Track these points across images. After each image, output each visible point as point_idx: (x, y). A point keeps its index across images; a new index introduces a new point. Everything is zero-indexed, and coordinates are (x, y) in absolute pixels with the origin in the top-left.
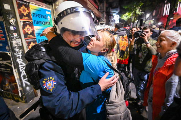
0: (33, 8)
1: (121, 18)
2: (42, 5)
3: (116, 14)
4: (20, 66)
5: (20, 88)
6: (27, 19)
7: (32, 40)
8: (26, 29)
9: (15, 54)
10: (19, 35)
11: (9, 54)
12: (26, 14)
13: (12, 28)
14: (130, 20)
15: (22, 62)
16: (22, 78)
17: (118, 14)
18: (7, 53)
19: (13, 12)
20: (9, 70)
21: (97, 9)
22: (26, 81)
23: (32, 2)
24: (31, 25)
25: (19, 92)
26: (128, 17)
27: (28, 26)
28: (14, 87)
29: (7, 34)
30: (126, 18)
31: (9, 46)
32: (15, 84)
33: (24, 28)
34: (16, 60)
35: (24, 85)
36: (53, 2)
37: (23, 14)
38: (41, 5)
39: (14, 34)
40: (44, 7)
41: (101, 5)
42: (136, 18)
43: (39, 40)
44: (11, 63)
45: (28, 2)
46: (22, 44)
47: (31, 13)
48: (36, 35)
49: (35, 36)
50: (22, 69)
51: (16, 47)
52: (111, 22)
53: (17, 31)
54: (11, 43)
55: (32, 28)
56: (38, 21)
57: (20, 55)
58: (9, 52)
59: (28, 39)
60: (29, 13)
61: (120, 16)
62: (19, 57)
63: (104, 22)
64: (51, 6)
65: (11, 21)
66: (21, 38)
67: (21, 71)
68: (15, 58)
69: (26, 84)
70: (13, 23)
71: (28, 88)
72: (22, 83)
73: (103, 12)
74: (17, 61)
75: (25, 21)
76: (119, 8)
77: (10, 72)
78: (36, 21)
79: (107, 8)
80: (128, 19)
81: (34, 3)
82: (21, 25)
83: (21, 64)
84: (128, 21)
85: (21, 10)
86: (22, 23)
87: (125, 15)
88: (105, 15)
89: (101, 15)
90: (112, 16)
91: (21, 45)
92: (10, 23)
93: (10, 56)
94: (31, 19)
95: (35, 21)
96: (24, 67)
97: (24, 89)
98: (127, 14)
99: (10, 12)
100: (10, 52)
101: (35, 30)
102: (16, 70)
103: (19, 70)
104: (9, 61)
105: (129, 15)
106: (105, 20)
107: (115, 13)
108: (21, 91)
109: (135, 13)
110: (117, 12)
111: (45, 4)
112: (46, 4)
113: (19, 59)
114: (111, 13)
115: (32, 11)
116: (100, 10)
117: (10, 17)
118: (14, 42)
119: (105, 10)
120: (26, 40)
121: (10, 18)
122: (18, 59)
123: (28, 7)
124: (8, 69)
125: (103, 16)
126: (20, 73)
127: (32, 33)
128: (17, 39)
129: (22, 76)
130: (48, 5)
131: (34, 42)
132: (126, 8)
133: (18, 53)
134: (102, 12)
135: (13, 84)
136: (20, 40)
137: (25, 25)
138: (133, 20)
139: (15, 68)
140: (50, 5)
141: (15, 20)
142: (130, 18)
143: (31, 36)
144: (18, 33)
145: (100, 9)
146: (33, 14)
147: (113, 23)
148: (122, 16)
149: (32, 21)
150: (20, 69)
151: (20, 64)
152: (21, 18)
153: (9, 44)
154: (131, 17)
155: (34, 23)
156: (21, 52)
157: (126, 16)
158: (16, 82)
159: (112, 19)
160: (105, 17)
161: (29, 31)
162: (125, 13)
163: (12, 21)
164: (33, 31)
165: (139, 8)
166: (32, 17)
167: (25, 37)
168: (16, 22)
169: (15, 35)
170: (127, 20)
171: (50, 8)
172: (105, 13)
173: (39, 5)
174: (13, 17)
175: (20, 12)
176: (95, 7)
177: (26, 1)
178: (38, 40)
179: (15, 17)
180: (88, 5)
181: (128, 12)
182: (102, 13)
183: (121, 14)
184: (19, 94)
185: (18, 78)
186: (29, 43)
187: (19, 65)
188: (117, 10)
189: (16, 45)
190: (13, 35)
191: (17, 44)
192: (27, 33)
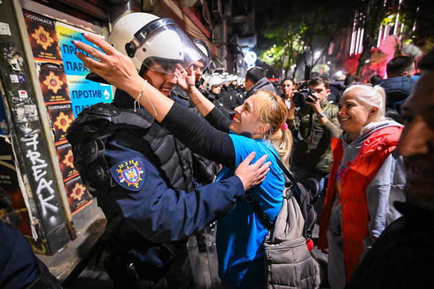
0: (63, 33)
1: (259, 58)
2: (85, 26)
3: (250, 51)
4: (34, 168)
5: (33, 221)
6: (49, 59)
7: (61, 107)
8: (47, 82)
9: (23, 139)
10: (32, 95)
11: (7, 140)
12: (48, 47)
13: (15, 79)
14: (279, 63)
15: (39, 158)
16: (40, 197)
17: (253, 49)
18: (4, 139)
19: (16, 40)
20: (8, 177)
21: (207, 37)
22: (48, 202)
23: (61, 18)
24: (60, 72)
25: (33, 229)
26: (275, 56)
27: (52, 74)
28: (21, 217)
29: (3, 93)
30: (272, 60)
31: (7, 122)
32: (23, 210)
33: (42, 79)
34: (24, 154)
35: (45, 212)
36: (109, 20)
37: (40, 46)
38: (82, 26)
39: (20, 92)
40: (90, 31)
41: (217, 30)
42: (291, 60)
43: (79, 107)
44: (12, 162)
45: (52, 17)
46: (39, 115)
47: (60, 45)
48: (70, 96)
49: (68, 99)
50: (38, 174)
51: (24, 123)
52: (238, 68)
53: (27, 84)
54: (14, 115)
55: (60, 79)
56: (75, 64)
57: (35, 143)
58: (7, 134)
59: (51, 105)
60: (55, 44)
61: (258, 55)
62: (31, 148)
63: (222, 66)
64: (104, 30)
65: (14, 61)
66: (35, 102)
67: (37, 179)
68: (23, 150)
69: (49, 210)
70: (18, 67)
71: (53, 219)
72: (39, 209)
73: (221, 44)
74: (27, 156)
75: (44, 62)
76: (255, 36)
77: (10, 183)
78: (70, 63)
79: (229, 37)
80: (276, 62)
81: (65, 21)
82: (36, 71)
83: (38, 164)
84: (274, 66)
85: (36, 36)
86: (38, 68)
87: (268, 52)
88: (225, 53)
89: (217, 52)
90: (239, 55)
91: (36, 119)
92: (10, 67)
93: (11, 145)
94: (59, 58)
95: (67, 63)
96: (43, 170)
97: (44, 223)
98: (273, 50)
99: (11, 40)
100: (10, 135)
101: (68, 83)
102: (25, 177)
103: (31, 178)
104: (9, 158)
105: (278, 52)
106: (225, 63)
107: (247, 47)
108: (36, 226)
109: (290, 49)
110: (252, 46)
111: (90, 24)
112: (94, 24)
113: (33, 150)
114: (238, 48)
115: (61, 40)
116: (215, 40)
117: (9, 52)
118: (20, 112)
119: (225, 41)
120: (47, 106)
121: (10, 55)
122: (29, 151)
123: (51, 29)
124: (5, 174)
125: (222, 54)
126: (33, 185)
127: (63, 91)
128: (26, 104)
129: (38, 191)
130: (99, 28)
131: (67, 112)
132: (270, 36)
133: (29, 137)
134: (220, 46)
135: (17, 211)
136: (33, 107)
137: (44, 72)
138: (285, 64)
139: (22, 173)
140: (101, 26)
141: (21, 59)
142: (280, 60)
143: (59, 98)
144: (31, 90)
145: (213, 38)
146: (64, 46)
147: (243, 69)
148: (262, 54)
149: (62, 63)
150: (35, 174)
151: (34, 163)
152: (36, 55)
153: (9, 117)
154: (280, 57)
155: (65, 68)
156: (36, 136)
157: (270, 55)
158: (24, 206)
159: (240, 62)
160: (225, 56)
161: (54, 85)
162: (268, 48)
163: (16, 62)
164: (65, 86)
165: (299, 37)
166: (61, 53)
167: (46, 99)
168: (26, 65)
169: (23, 95)
170: (274, 63)
171: (102, 35)
172: (225, 47)
173: (78, 25)
174: (17, 53)
175: (33, 41)
176: (204, 34)
177: (47, 15)
178: (76, 107)
179: (21, 52)
180: (189, 28)
181: (275, 46)
182: (218, 47)
183: (259, 49)
184: (32, 235)
185: (31, 196)
186: (54, 115)
187: (31, 165)
188: (250, 41)
189: (25, 120)
190: (17, 95)
191: (27, 116)
192: (51, 91)
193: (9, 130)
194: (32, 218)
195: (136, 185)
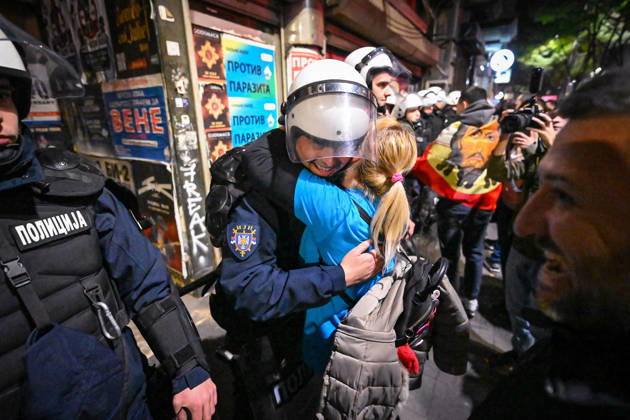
0: (230, 47)
1: (522, 60)
2: (254, 36)
3: (503, 48)
4: (189, 200)
5: (185, 257)
6: (212, 78)
7: (221, 135)
8: (208, 106)
9: (182, 169)
10: (194, 121)
11: (168, 168)
12: (213, 66)
13: (179, 103)
14: (563, 68)
15: (196, 190)
16: (193, 233)
17: (508, 46)
18: (165, 167)
19: (184, 61)
20: (167, 207)
21: (422, 33)
22: (200, 240)
23: (228, 29)
24: (222, 94)
25: (184, 265)
26: (556, 55)
27: (214, 96)
28: (175, 251)
29: (169, 118)
30: (548, 61)
31: (170, 148)
32: (177, 243)
33: (204, 102)
34: (182, 184)
35: (195, 251)
36: (282, 24)
37: (205, 65)
38: (250, 36)
39: (183, 117)
40: (256, 40)
41: (443, 19)
42: (591, 61)
43: (238, 135)
44: (170, 192)
45: (219, 30)
46: (198, 143)
47: (225, 62)
48: (231, 122)
49: (228, 125)
50: (193, 208)
51: (184, 151)
52: (476, 78)
53: (189, 109)
54: (176, 142)
55: (222, 102)
56: (239, 84)
57: (193, 174)
58: (169, 162)
59: (212, 132)
60: (220, 61)
61: (518, 54)
62: (189, 178)
63: (445, 77)
64: (275, 38)
65: (179, 84)
66: (196, 129)
67: (191, 212)
68: (181, 179)
69: (199, 248)
70: (183, 89)
71: (202, 260)
72: (190, 245)
73: (447, 42)
74: (184, 187)
75: (208, 83)
76: (516, 22)
77: (168, 213)
78: (234, 83)
79: (463, 28)
80: (555, 65)
81: (232, 32)
82: (199, 93)
83: (193, 196)
84: (552, 73)
85: (202, 53)
86: (202, 90)
87: (543, 48)
88: (453, 55)
89: (437, 55)
90: (481, 57)
91: (196, 147)
92: (176, 90)
93: (170, 174)
94: (222, 78)
95: (231, 82)
96: (198, 203)
97: (194, 260)
98: (552, 44)
99: (179, 61)
100: (172, 163)
101: (230, 107)
102: (181, 208)
103: (186, 211)
104: (168, 186)
105: (562, 47)
106: (450, 72)
107: (497, 42)
108: (187, 263)
109: (592, 40)
110: (507, 39)
111: (260, 32)
112: (264, 31)
113: (190, 182)
114: (478, 46)
115: (227, 55)
116: (436, 35)
117: (176, 73)
118: (181, 138)
119: (455, 35)
120: (207, 134)
121: (177, 77)
122: (186, 182)
123: (217, 43)
124: (165, 204)
125: (446, 57)
126: (188, 219)
127: (223, 117)
128: (188, 130)
129: (191, 226)
130: (267, 35)
131: (226, 141)
132: (546, 20)
133: (187, 167)
134: (444, 45)
135: (172, 244)
136: (194, 133)
137: (207, 94)
138: (575, 70)
139: (179, 205)
140: (272, 33)
141: (186, 81)
142: (565, 62)
143: (220, 124)
144: (192, 116)
145: (435, 32)
146: (229, 62)
147: (485, 81)
148: (530, 52)
149: (226, 83)
150: (190, 207)
151: (190, 195)
152: (200, 75)
153: (172, 144)
154: (567, 54)
155: (228, 88)
156: (194, 166)
157: (546, 53)
158: (178, 240)
159: (482, 68)
160: (451, 60)
161: (215, 109)
162: (544, 42)
163: (181, 85)
164: (226, 110)
165: (616, 15)
166: (225, 72)
167: (207, 126)
168: (190, 88)
169: (186, 120)
170: (551, 68)
171: (271, 44)
172: (453, 45)
173: (245, 36)
174: (184, 75)
175: (199, 59)
176: (417, 28)
177: (214, 28)
178: (236, 135)
179: (187, 74)
180: (392, 22)
181: (557, 36)
182: (441, 47)
183: (520, 46)
184: (181, 271)
185: (185, 230)
186: (213, 144)
187: (187, 197)
188: (505, 33)
189: (185, 148)
190: (180, 121)
191: (187, 143)
192: (212, 116)
193: (170, 158)
194: (184, 254)
195: (243, 253)
